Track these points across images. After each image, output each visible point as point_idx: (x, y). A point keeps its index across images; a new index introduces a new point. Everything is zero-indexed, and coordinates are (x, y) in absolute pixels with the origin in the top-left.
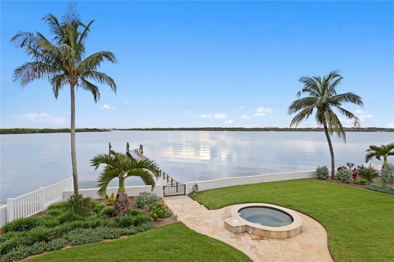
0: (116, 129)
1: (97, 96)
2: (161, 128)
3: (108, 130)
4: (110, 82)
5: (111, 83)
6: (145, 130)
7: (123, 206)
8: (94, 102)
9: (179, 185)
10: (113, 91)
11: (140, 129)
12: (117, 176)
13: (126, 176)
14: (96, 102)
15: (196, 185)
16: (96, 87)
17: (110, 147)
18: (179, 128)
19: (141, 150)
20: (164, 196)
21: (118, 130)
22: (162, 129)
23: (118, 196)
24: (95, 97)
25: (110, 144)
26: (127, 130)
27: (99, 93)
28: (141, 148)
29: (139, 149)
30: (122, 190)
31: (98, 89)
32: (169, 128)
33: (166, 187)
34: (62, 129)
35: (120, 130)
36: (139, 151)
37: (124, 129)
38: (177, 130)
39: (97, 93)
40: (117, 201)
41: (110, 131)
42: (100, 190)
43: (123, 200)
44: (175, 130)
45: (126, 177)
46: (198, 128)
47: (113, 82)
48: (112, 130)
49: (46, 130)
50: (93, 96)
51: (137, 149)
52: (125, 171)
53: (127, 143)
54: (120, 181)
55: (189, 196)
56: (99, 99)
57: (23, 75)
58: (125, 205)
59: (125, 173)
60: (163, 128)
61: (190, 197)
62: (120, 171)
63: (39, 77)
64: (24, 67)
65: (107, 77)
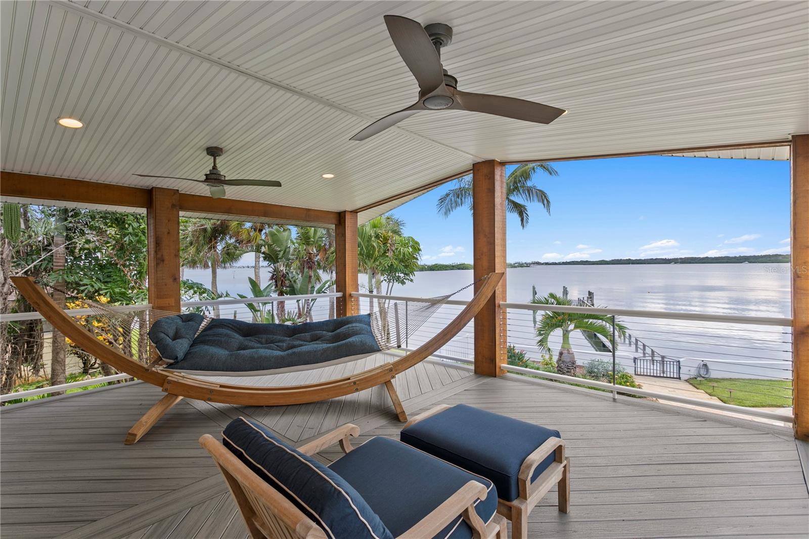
0: (538, 263)
1: (525, 218)
2: (633, 258)
3: (525, 265)
4: (542, 196)
5: (542, 199)
6: (597, 264)
7: (569, 369)
8: (521, 227)
9: (666, 360)
10: (545, 210)
11: (587, 261)
12: (560, 326)
13: (573, 328)
14: (523, 227)
15: (705, 365)
16: (524, 207)
17: (535, 293)
18: (681, 259)
19: (591, 300)
20: (635, 374)
21: (543, 264)
22: (638, 262)
23: (561, 354)
24: (522, 220)
25: (534, 288)
26: (559, 264)
27: (527, 214)
28: (591, 298)
29: (586, 299)
30: (566, 346)
31: (526, 209)
32: (654, 258)
33: (639, 361)
34: (456, 264)
35: (547, 264)
36: (586, 302)
37: (554, 262)
38: (675, 263)
39: (524, 215)
40: (560, 360)
41: (529, 267)
42: (540, 341)
43: (568, 360)
44: (669, 263)
45: (572, 330)
46: (740, 257)
47: (545, 196)
48: (532, 265)
49: (437, 267)
50: (519, 219)
51: (582, 299)
52: (571, 322)
53: (564, 287)
54: (564, 335)
55: (688, 382)
56: (527, 222)
57: (446, 203)
58: (572, 368)
59: (570, 325)
60: (640, 260)
61: (691, 384)
62: (563, 321)
63: (461, 205)
64: (447, 195)
65: (538, 191)
